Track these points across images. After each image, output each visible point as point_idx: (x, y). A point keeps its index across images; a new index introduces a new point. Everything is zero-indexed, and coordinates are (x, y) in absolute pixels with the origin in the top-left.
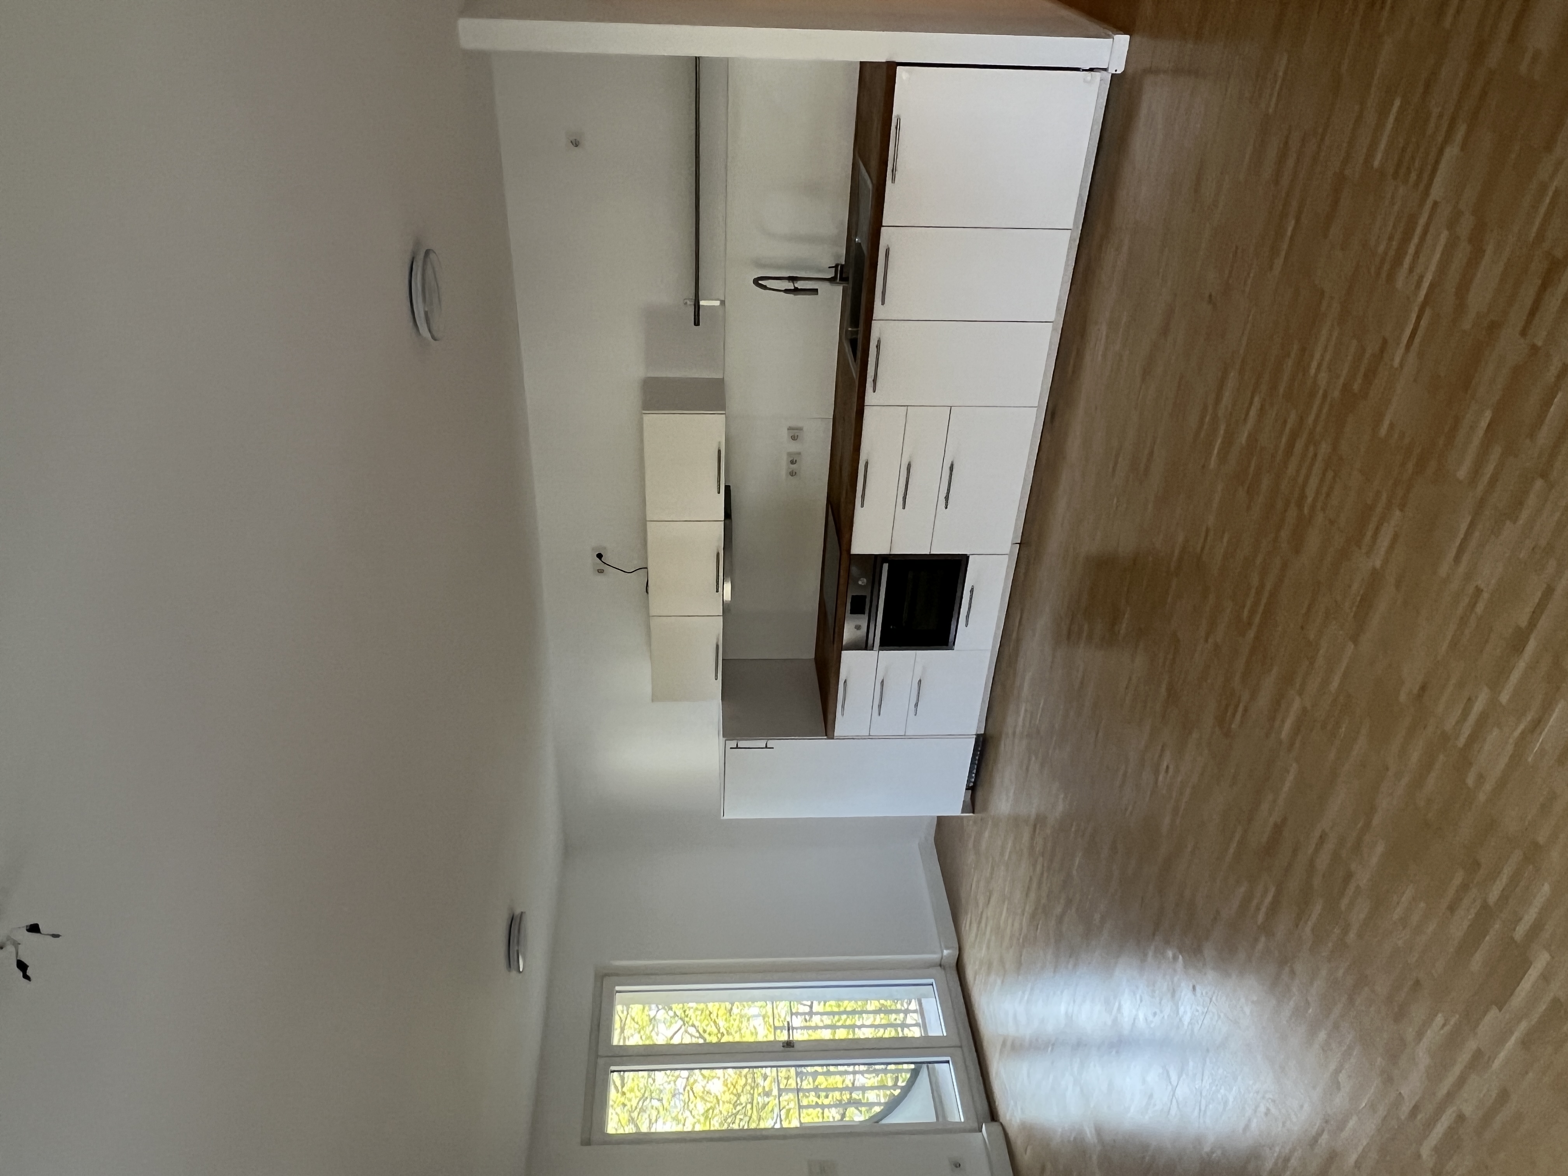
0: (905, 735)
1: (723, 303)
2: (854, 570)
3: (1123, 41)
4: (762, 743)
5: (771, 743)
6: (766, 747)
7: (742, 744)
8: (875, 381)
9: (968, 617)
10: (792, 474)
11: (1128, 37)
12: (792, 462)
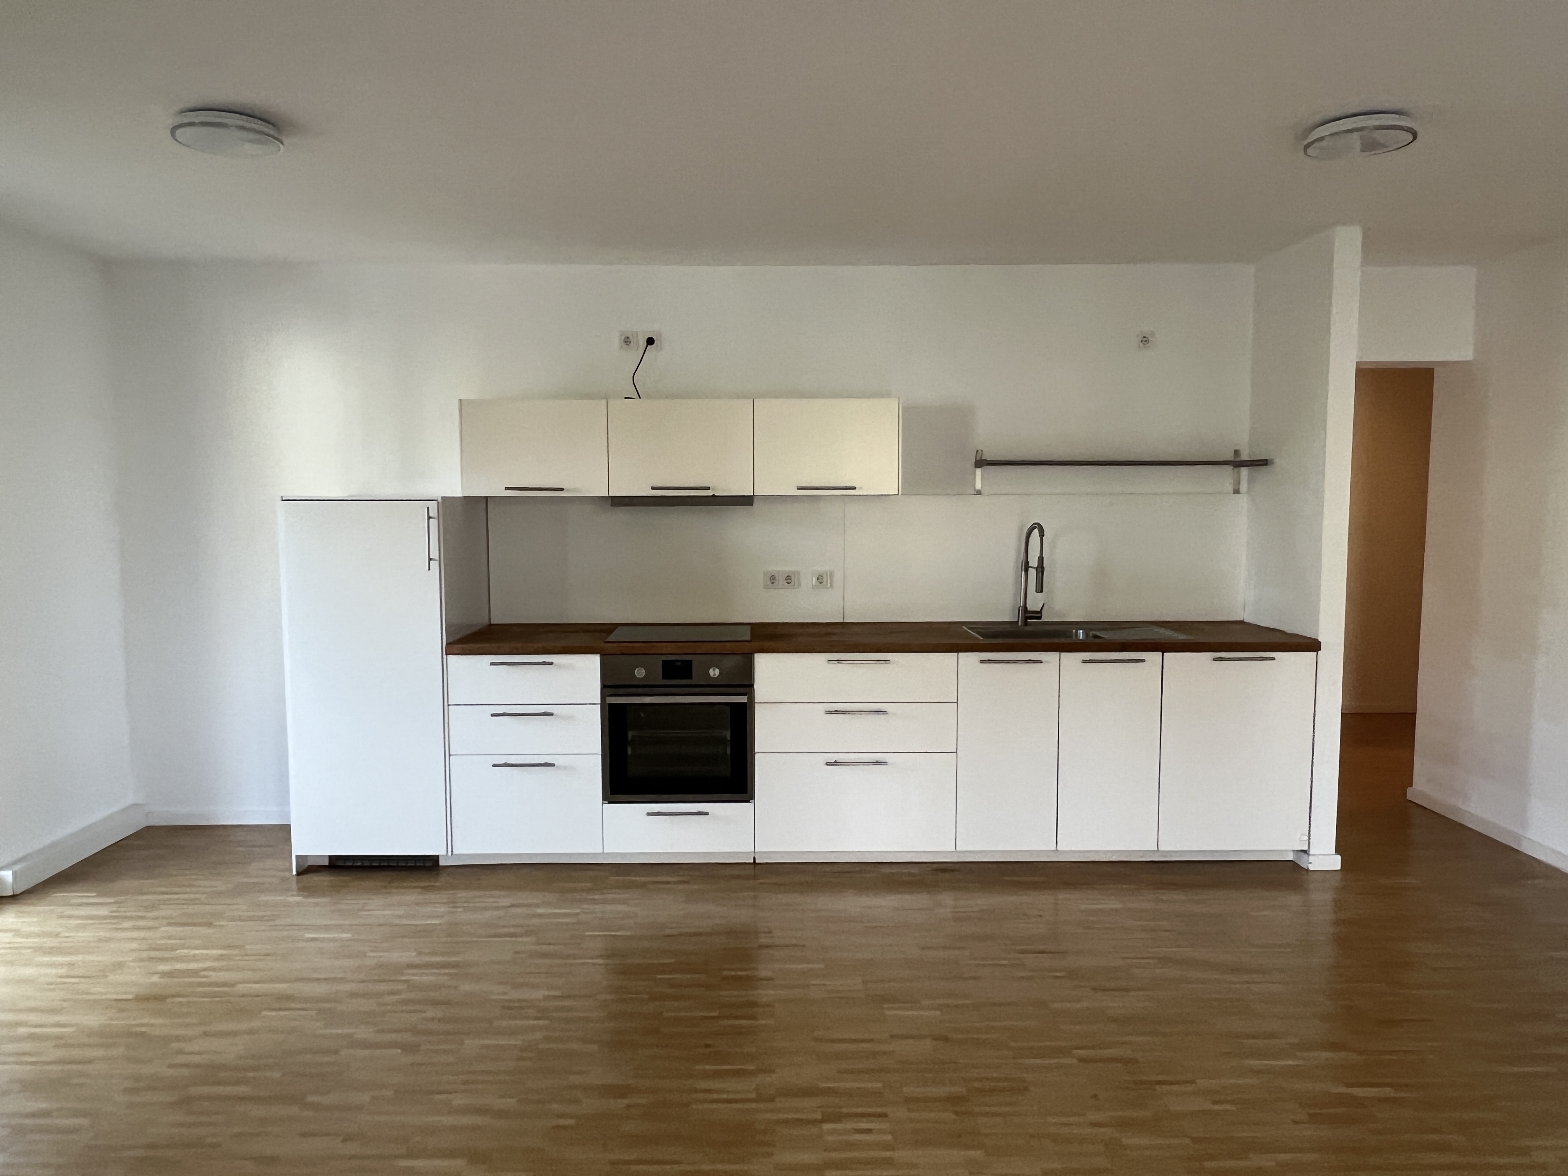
0: (450, 755)
1: (979, 493)
2: (731, 662)
3: (1335, 863)
4: (435, 554)
5: (435, 565)
6: (430, 559)
7: (434, 523)
8: (990, 661)
9: (659, 814)
10: (773, 579)
11: (1339, 867)
12: (788, 579)
